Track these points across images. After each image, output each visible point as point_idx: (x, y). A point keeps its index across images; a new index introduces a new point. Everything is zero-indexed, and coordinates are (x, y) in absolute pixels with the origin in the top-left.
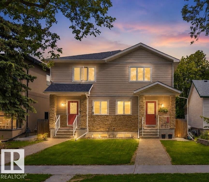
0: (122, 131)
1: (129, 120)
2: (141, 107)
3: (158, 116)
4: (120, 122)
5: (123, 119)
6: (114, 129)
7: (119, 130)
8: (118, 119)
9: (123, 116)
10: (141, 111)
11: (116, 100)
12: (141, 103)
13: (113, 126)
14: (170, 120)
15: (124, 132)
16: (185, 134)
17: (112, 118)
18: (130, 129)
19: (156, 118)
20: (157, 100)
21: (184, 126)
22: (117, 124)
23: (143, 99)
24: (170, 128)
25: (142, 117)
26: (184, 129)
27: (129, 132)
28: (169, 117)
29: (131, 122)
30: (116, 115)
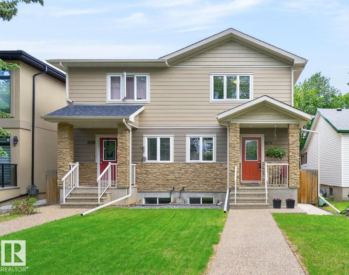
0: (198, 191)
1: (210, 172)
2: (233, 147)
3: (266, 164)
4: (195, 176)
5: (200, 170)
6: (184, 188)
7: (193, 189)
8: (191, 170)
9: (199, 163)
10: (233, 154)
11: (187, 135)
12: (232, 139)
13: (182, 183)
14: (289, 172)
15: (201, 193)
16: (314, 198)
17: (181, 169)
18: (213, 188)
19: (261, 167)
20: (263, 135)
21: (312, 182)
22: (188, 179)
23: (237, 131)
24: (288, 186)
25: (234, 166)
26: (312, 188)
27: (211, 194)
28: (286, 166)
29: (215, 176)
30: (187, 163)
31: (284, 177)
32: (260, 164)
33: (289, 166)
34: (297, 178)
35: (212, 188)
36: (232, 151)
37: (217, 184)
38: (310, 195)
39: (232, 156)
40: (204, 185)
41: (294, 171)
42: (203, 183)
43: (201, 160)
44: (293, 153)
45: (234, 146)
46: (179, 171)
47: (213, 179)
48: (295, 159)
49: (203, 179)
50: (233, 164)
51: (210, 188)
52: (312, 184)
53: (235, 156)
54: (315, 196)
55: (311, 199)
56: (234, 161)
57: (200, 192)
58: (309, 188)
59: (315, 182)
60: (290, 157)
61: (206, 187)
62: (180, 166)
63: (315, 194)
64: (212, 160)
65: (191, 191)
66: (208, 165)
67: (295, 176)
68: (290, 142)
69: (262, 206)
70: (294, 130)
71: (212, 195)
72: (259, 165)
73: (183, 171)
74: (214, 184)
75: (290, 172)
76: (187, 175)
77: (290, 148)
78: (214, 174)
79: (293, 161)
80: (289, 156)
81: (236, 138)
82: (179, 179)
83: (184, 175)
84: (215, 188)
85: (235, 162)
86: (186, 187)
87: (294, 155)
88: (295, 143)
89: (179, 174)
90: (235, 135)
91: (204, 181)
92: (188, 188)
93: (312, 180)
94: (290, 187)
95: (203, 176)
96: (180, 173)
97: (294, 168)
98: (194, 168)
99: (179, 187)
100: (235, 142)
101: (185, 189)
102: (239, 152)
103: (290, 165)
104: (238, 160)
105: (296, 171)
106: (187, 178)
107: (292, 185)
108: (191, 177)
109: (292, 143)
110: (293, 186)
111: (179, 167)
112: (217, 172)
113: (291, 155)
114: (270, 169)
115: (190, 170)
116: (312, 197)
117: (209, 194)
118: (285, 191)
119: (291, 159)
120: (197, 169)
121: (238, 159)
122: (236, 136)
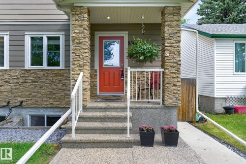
0: (40, 106)
1: (56, 81)
2: (77, 43)
3: (129, 70)
4: (37, 86)
5: (44, 79)
6: (22, 102)
7: (34, 104)
8: (32, 78)
9: (42, 70)
10: (78, 54)
11: (25, 33)
12: (76, 31)
13: (19, 96)
14: (163, 81)
15: (45, 109)
16: (191, 114)
17: (18, 77)
18: (61, 102)
19: (123, 75)
20: (127, 32)
21: (189, 93)
22: (28, 91)
23: (84, 17)
24: (163, 104)
25: (79, 72)
26: (189, 102)
27: (59, 110)
28: (160, 72)
29: (62, 86)
30: (25, 70)
31: (156, 89)
32: (123, 71)
33: (163, 73)
34: (176, 91)
35: (59, 103)
36: (75, 49)
37: (66, 97)
38: (186, 111)
39: (76, 57)
40: (48, 99)
41: (173, 80)
42: (48, 96)
43: (45, 66)
44: (170, 52)
45: (78, 41)
46: (16, 81)
47: (60, 91)
48: (175, 61)
49: (48, 90)
50: (77, 69)
51: (57, 103)
52: (189, 96)
53: (81, 56)
54: (192, 111)
55: (188, 116)
56: (78, 65)
57: (43, 108)
58: (185, 101)
59: (192, 94)
60: (166, 58)
61: (51, 101)
62: (17, 74)
63: (193, 109)
64: (59, 66)
65: (32, 106)
66: (54, 73)
67: (174, 88)
68: (166, 35)
69: (119, 142)
70: (172, 16)
71: (60, 112)
72: (121, 72)
73: (21, 81)
74: (62, 97)
75: (166, 81)
76: (27, 85)
77: (166, 44)
78: (62, 85)
79: (171, 64)
80: (163, 57)
81: (82, 29)
82: (16, 91)
83: (22, 85)
84: (64, 102)
85: (80, 66)
86: (25, 102)
87: (172, 55)
88: (174, 37)
89: (16, 84)
90: (80, 24)
91: (49, 93)
92: (27, 103)
93: (189, 91)
94: (166, 105)
95: (47, 87)
96: (17, 82)
97: (172, 75)
98: (35, 76)
99: (16, 101)
100: (81, 35)
101: (24, 103)
102: (87, 51)
103: (167, 71)
104: (85, 64)
105: (176, 80)
106: (27, 89)
107: (169, 101)
108: (32, 88)
109: (168, 37)
110: (170, 103)
111: (15, 75)
112: (66, 81)
113: (168, 55)
114: (135, 78)
115: (29, 78)
116: (188, 112)
117: (56, 110)
118: (158, 111)
119: (167, 61)
120: (39, 77)
121: (85, 61)
122: (81, 26)
